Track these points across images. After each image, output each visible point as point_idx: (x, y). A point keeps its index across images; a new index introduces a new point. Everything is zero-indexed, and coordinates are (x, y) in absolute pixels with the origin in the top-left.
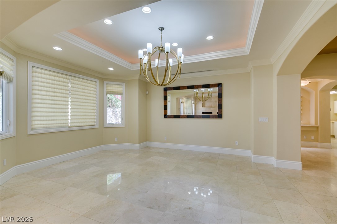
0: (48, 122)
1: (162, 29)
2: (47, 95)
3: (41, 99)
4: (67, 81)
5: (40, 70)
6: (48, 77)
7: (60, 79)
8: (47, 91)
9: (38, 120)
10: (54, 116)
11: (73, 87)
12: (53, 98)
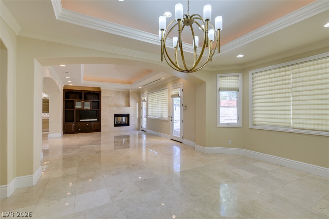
0: (266, 120)
2: (265, 95)
3: (260, 99)
4: (287, 73)
5: (258, 74)
6: (266, 77)
7: (279, 74)
8: (264, 91)
9: (258, 118)
10: (272, 114)
11: (296, 78)
12: (271, 96)
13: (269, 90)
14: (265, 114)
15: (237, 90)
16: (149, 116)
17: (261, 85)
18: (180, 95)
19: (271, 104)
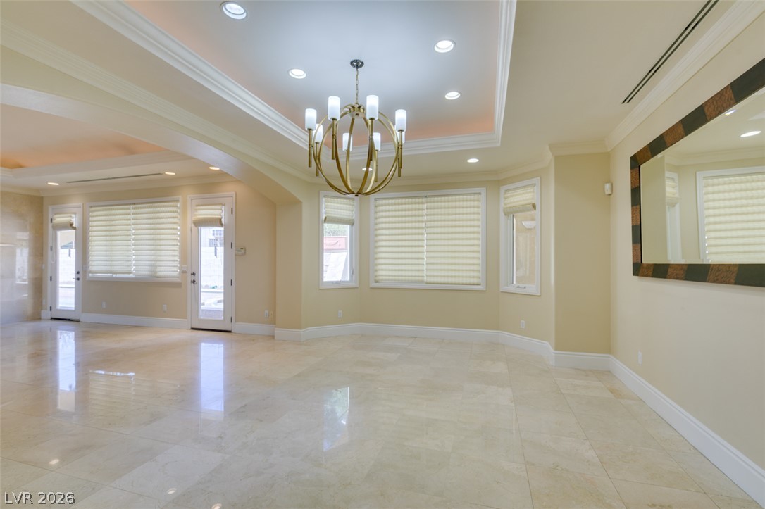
1: (357, 64)
2: (392, 235)
3: (386, 241)
4: (421, 206)
5: (384, 202)
6: (394, 207)
7: (410, 207)
8: (392, 228)
9: (382, 270)
10: (402, 264)
11: (430, 215)
12: (400, 237)
13: (399, 228)
14: (392, 264)
15: (351, 223)
16: (91, 272)
17: (387, 220)
18: (223, 222)
19: (400, 249)
